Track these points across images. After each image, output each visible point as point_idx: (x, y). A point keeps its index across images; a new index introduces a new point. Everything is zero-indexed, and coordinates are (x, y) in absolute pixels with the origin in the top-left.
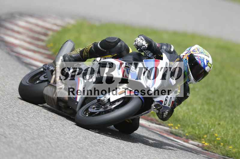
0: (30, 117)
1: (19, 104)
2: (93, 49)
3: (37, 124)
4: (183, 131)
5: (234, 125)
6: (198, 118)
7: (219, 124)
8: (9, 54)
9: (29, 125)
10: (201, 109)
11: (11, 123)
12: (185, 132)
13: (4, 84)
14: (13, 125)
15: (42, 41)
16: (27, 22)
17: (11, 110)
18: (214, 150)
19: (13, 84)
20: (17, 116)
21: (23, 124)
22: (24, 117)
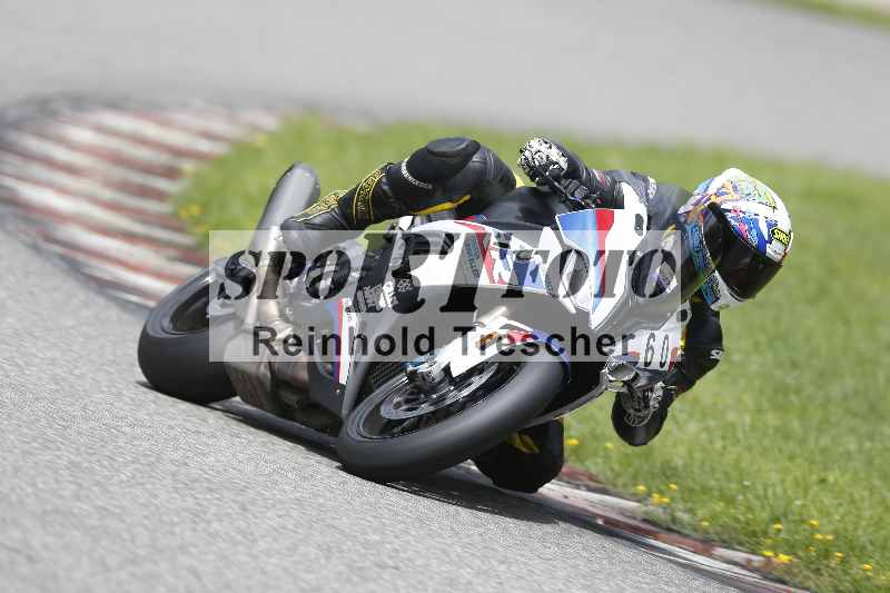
0: (122, 482)
1: (79, 433)
2: (385, 187)
3: (146, 506)
4: (691, 511)
5: (877, 482)
6: (743, 465)
7: (823, 481)
8: (35, 248)
9: (117, 511)
10: (753, 428)
11: (49, 507)
12: (695, 514)
13: (19, 362)
14: (56, 511)
15: (160, 196)
16: (100, 129)
17: (49, 458)
18: (806, 578)
19: (53, 362)
20: (71, 479)
21: (94, 506)
22: (97, 484)
